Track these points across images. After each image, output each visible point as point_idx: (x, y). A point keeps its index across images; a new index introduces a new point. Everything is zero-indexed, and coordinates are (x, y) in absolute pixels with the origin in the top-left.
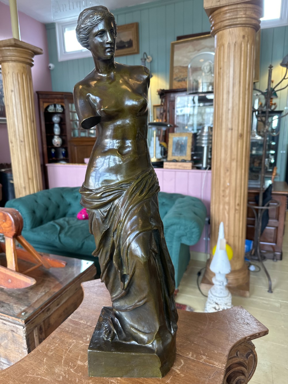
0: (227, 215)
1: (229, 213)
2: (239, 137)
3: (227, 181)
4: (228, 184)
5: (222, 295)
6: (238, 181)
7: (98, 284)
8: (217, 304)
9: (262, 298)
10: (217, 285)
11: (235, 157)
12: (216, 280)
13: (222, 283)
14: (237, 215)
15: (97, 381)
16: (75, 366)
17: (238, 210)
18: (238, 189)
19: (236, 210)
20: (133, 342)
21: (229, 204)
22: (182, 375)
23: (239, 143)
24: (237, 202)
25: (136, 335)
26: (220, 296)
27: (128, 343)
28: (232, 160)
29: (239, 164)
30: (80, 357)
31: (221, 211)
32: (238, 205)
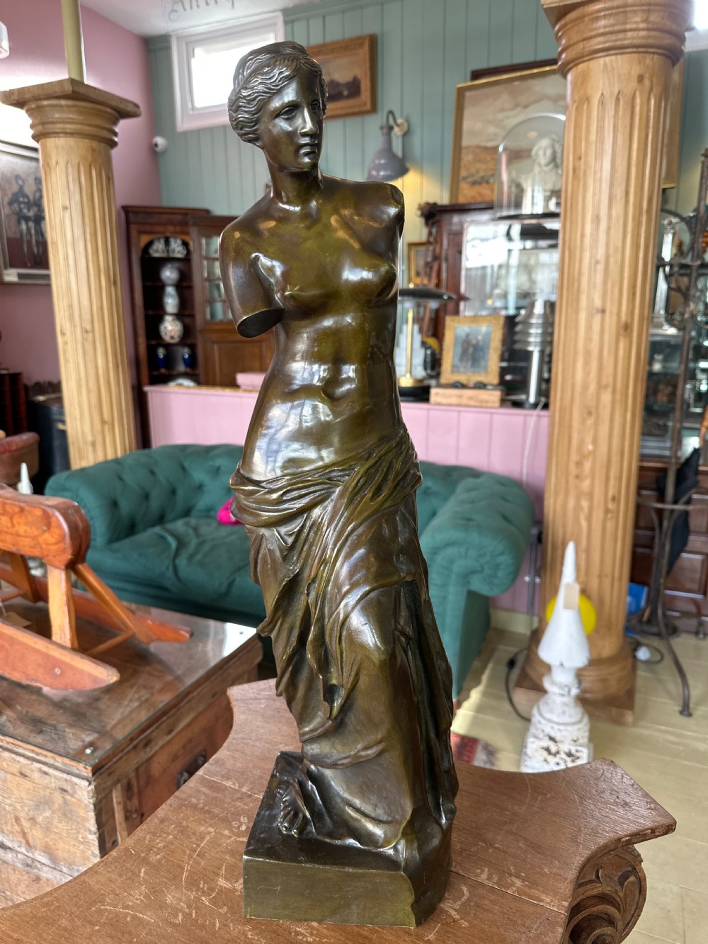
0: (584, 523)
1: (589, 519)
2: (622, 332)
3: (589, 439)
4: (590, 447)
5: (566, 719)
6: (616, 440)
7: (267, 693)
8: (552, 739)
9: (663, 728)
10: (554, 694)
11: (611, 380)
12: (553, 683)
13: (566, 689)
14: (610, 525)
15: (263, 927)
16: (212, 890)
17: (612, 512)
18: (615, 459)
19: (607, 511)
20: (351, 841)
21: (590, 495)
22: (465, 924)
23: (621, 346)
24: (611, 493)
25: (357, 824)
26: (560, 721)
27: (338, 842)
28: (601, 387)
29: (618, 397)
30: (224, 868)
31: (570, 514)
32: (614, 499)
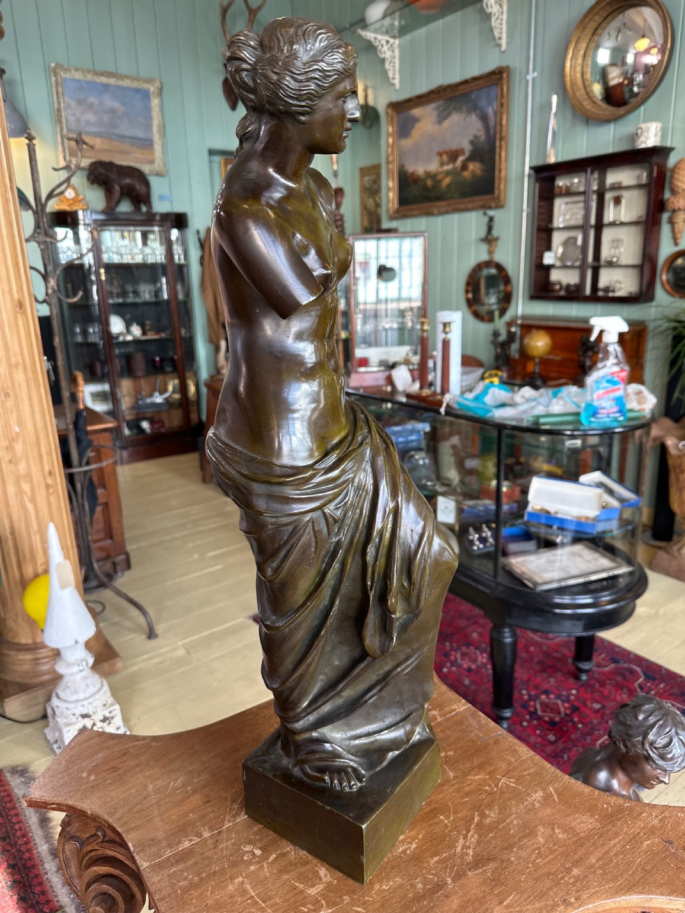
0: (30, 507)
1: (33, 500)
2: (18, 310)
3: (13, 421)
4: (17, 429)
5: (92, 690)
6: (38, 417)
8: (85, 716)
10: (72, 675)
11: (19, 357)
12: (69, 665)
13: (84, 663)
14: (53, 499)
15: (384, 874)
16: (318, 902)
17: (52, 486)
18: (42, 435)
19: (48, 486)
21: (28, 476)
23: (20, 323)
24: (47, 469)
26: (87, 695)
27: (385, 764)
28: (12, 367)
29: (30, 375)
31: (13, 501)
32: (50, 473)
